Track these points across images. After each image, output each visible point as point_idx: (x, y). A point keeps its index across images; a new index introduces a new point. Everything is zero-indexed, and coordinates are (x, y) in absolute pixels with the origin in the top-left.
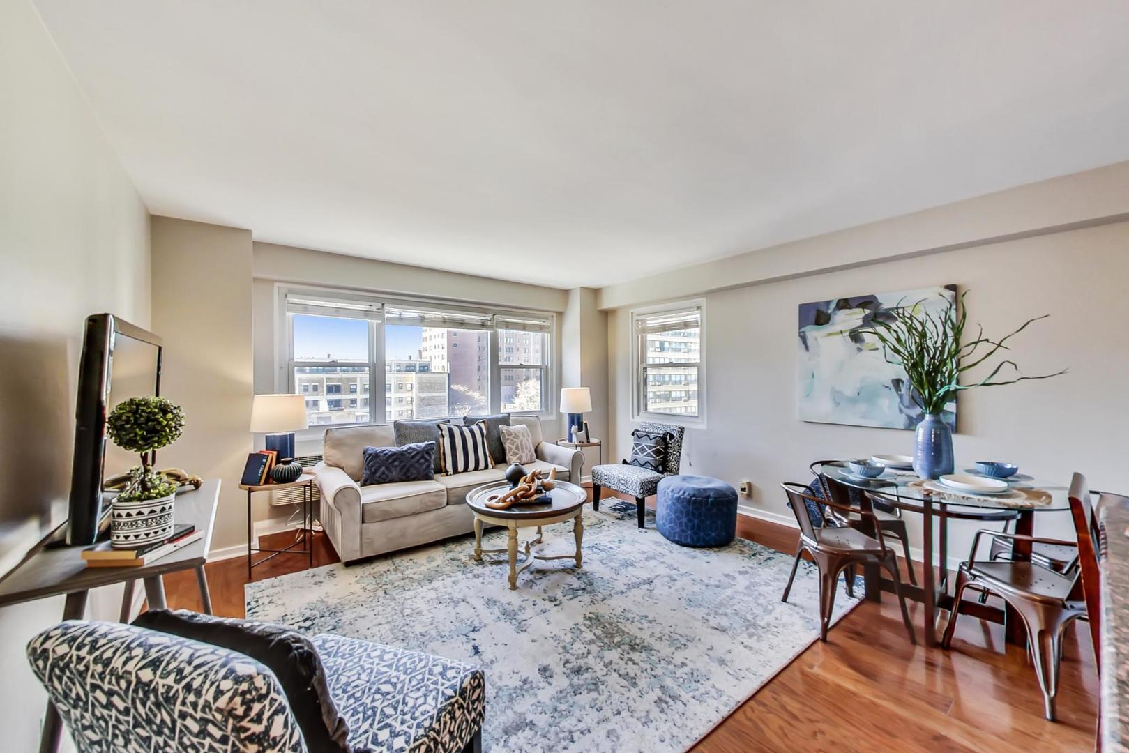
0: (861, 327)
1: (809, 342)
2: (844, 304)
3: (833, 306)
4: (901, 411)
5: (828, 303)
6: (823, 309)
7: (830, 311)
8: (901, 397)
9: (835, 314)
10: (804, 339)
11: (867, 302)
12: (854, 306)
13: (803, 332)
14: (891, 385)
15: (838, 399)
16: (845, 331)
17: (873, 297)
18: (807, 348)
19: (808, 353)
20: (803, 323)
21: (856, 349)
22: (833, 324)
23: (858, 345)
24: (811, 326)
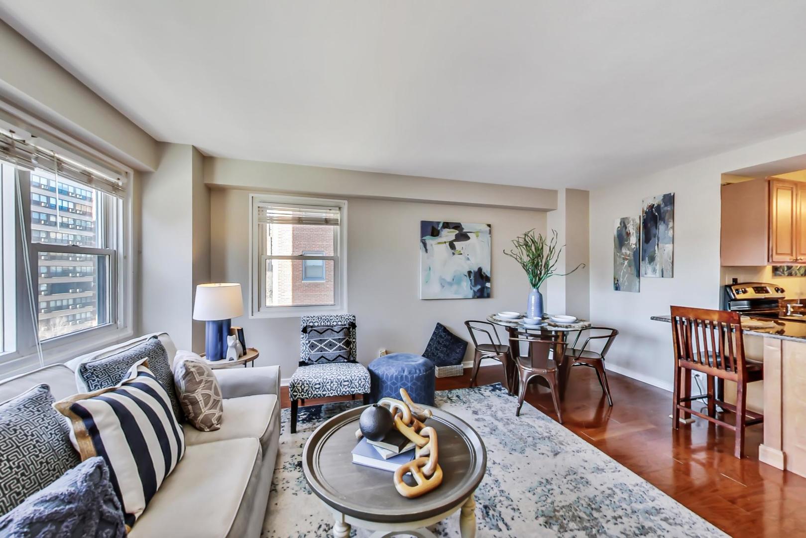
0: (455, 240)
1: (428, 247)
2: (446, 225)
3: (441, 225)
4: (471, 288)
5: (438, 223)
6: (436, 226)
7: (439, 229)
8: (471, 280)
9: (442, 231)
10: (425, 245)
11: (457, 226)
12: (451, 227)
13: (425, 240)
14: (467, 275)
15: (443, 284)
16: (447, 242)
17: (460, 224)
18: (426, 251)
19: (426, 254)
20: (423, 234)
21: (452, 253)
22: (441, 237)
23: (453, 251)
24: (429, 236)
